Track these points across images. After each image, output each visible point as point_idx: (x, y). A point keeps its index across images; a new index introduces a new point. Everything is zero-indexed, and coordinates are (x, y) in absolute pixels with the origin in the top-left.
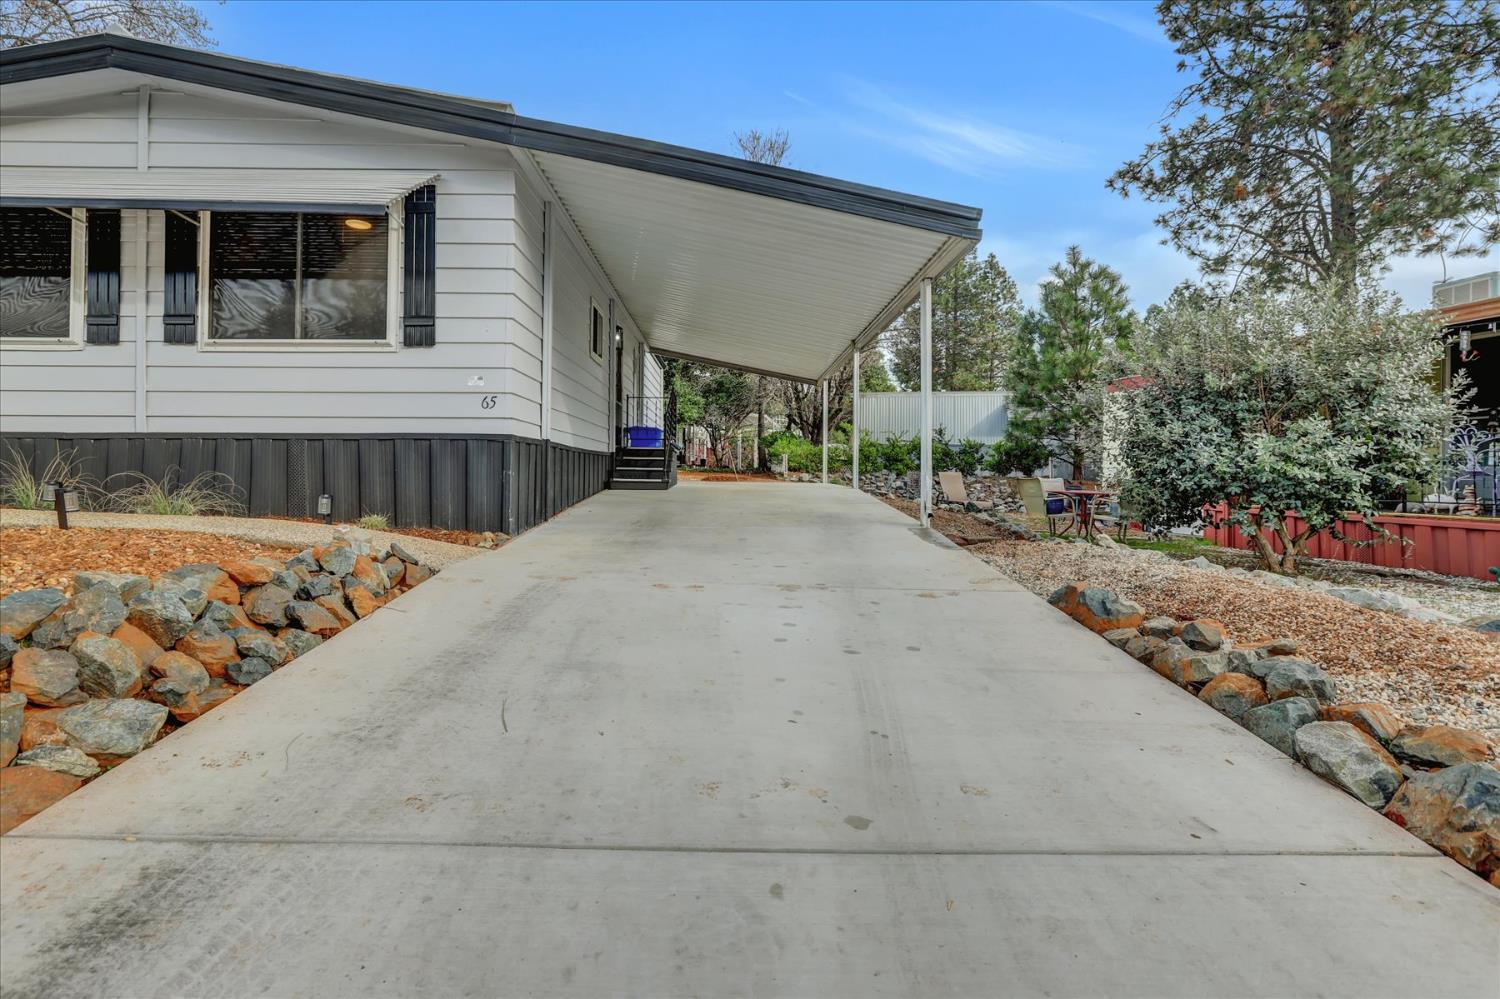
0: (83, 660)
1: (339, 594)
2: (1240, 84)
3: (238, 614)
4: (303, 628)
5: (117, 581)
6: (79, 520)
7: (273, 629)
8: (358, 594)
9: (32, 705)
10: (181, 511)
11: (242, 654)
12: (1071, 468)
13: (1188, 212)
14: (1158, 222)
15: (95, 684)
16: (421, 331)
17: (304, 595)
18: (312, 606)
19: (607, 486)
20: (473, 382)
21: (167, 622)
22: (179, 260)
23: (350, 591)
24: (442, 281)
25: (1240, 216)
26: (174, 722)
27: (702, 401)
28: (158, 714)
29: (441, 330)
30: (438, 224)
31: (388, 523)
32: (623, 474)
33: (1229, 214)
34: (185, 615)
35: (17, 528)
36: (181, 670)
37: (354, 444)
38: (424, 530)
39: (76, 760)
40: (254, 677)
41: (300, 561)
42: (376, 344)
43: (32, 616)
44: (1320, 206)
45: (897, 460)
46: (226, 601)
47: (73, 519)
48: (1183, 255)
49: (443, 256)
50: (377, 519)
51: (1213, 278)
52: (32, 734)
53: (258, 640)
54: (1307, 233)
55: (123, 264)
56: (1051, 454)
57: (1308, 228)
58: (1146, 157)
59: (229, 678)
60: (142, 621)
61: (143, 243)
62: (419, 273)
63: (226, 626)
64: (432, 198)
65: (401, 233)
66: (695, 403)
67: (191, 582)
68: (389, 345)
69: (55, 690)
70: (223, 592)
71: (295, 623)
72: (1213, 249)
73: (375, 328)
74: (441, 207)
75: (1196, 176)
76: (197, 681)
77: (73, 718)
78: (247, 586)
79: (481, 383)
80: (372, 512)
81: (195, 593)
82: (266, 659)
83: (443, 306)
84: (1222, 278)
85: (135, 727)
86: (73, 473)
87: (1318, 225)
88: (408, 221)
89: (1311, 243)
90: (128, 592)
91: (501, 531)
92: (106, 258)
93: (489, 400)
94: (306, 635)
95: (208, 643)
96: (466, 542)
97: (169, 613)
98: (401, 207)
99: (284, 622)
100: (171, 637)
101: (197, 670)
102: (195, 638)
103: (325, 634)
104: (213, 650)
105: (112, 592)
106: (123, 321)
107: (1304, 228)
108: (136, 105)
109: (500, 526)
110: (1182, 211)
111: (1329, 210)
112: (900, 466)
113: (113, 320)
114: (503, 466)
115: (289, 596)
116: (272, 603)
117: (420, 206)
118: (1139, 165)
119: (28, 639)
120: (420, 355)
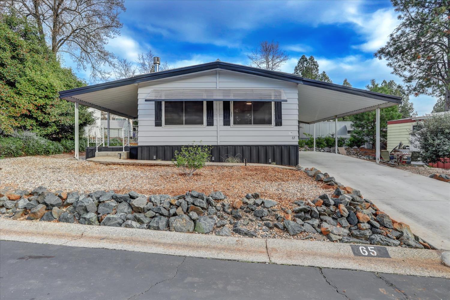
2: (417, 22)
12: (372, 145)
13: (399, 62)
14: (388, 65)
16: (279, 123)
20: (290, 134)
24: (283, 112)
25: (417, 64)
29: (283, 122)
33: (414, 64)
37: (265, 147)
42: (269, 126)
44: (443, 60)
45: (322, 144)
48: (398, 76)
51: (408, 84)
54: (439, 69)
56: (367, 141)
57: (439, 67)
58: (387, 46)
72: (407, 74)
73: (269, 123)
75: (403, 52)
79: (292, 134)
83: (284, 117)
84: (411, 84)
87: (442, 66)
89: (440, 72)
93: (294, 137)
106: (214, 121)
107: (438, 67)
109: (297, 164)
110: (397, 62)
111: (446, 61)
112: (322, 145)
113: (212, 121)
114: (297, 152)
118: (385, 49)
120: (278, 128)
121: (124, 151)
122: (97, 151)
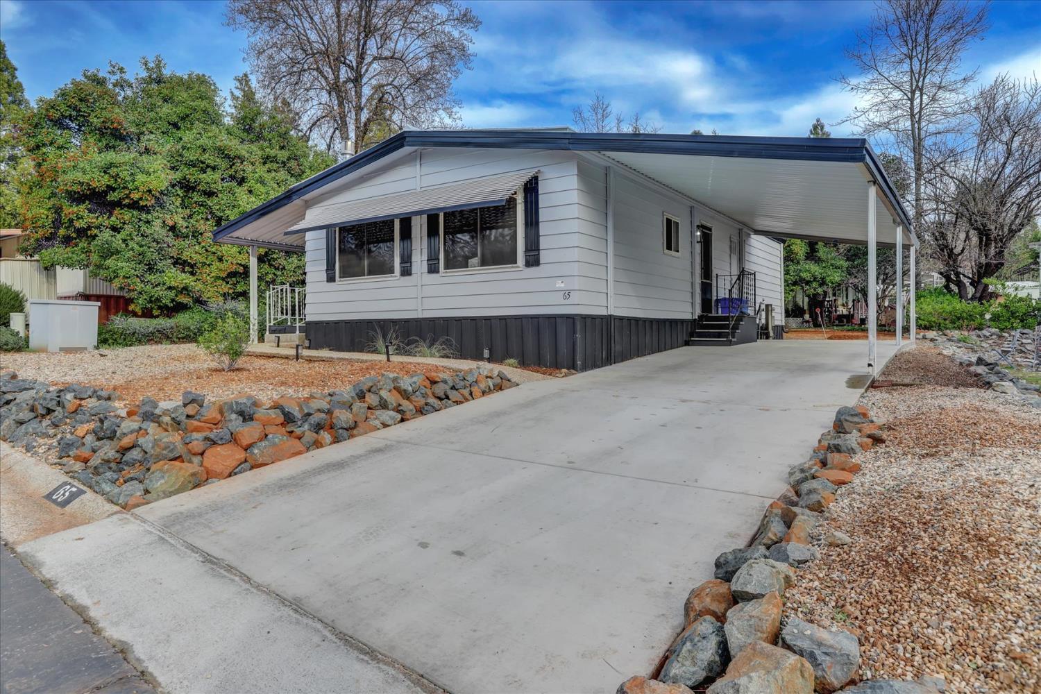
0: (381, 398)
1: (468, 389)
3: (429, 392)
4: (449, 399)
5: (391, 375)
6: (394, 358)
7: (440, 399)
8: (475, 389)
9: (369, 408)
10: (432, 356)
11: (427, 404)
15: (384, 405)
16: (533, 260)
17: (453, 388)
18: (454, 392)
19: (687, 343)
20: (560, 285)
21: (405, 390)
22: (432, 232)
23: (472, 389)
24: (543, 228)
26: (402, 420)
27: (846, 264)
28: (399, 417)
29: (544, 256)
30: (540, 197)
31: (519, 363)
32: (700, 335)
34: (410, 389)
35: (375, 361)
36: (406, 405)
38: (536, 368)
39: (377, 423)
40: (428, 412)
41: (457, 375)
42: (513, 267)
43: (371, 384)
46: (425, 387)
47: (393, 358)
49: (543, 215)
50: (512, 361)
52: (369, 415)
53: (432, 400)
55: (412, 236)
59: (421, 411)
60: (397, 389)
61: (419, 227)
62: (531, 225)
63: (424, 396)
64: (537, 183)
65: (523, 204)
66: (837, 268)
67: (415, 379)
68: (518, 267)
69: (375, 404)
70: (425, 383)
71: (447, 397)
73: (512, 260)
74: (542, 188)
76: (412, 410)
77: (378, 412)
78: (434, 382)
79: (563, 285)
80: (511, 357)
81: (415, 383)
82: (434, 407)
83: (543, 243)
85: (392, 418)
86: (397, 337)
88: (526, 198)
90: (395, 380)
91: (573, 369)
92: (406, 234)
93: (567, 295)
94: (450, 402)
95: (416, 399)
96: (550, 375)
97: (405, 388)
98: (522, 191)
99: (444, 397)
100: (405, 395)
101: (411, 407)
102: (413, 398)
103: (457, 403)
104: (418, 402)
105: (389, 378)
106: (413, 264)
108: (415, 159)
109: (572, 367)
113: (409, 265)
114: (574, 332)
115: (447, 388)
116: (440, 389)
117: (531, 188)
119: (369, 391)
120: (533, 271)
121: (298, 332)
122: (267, 333)
